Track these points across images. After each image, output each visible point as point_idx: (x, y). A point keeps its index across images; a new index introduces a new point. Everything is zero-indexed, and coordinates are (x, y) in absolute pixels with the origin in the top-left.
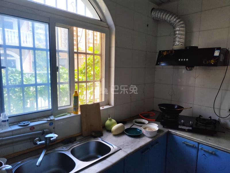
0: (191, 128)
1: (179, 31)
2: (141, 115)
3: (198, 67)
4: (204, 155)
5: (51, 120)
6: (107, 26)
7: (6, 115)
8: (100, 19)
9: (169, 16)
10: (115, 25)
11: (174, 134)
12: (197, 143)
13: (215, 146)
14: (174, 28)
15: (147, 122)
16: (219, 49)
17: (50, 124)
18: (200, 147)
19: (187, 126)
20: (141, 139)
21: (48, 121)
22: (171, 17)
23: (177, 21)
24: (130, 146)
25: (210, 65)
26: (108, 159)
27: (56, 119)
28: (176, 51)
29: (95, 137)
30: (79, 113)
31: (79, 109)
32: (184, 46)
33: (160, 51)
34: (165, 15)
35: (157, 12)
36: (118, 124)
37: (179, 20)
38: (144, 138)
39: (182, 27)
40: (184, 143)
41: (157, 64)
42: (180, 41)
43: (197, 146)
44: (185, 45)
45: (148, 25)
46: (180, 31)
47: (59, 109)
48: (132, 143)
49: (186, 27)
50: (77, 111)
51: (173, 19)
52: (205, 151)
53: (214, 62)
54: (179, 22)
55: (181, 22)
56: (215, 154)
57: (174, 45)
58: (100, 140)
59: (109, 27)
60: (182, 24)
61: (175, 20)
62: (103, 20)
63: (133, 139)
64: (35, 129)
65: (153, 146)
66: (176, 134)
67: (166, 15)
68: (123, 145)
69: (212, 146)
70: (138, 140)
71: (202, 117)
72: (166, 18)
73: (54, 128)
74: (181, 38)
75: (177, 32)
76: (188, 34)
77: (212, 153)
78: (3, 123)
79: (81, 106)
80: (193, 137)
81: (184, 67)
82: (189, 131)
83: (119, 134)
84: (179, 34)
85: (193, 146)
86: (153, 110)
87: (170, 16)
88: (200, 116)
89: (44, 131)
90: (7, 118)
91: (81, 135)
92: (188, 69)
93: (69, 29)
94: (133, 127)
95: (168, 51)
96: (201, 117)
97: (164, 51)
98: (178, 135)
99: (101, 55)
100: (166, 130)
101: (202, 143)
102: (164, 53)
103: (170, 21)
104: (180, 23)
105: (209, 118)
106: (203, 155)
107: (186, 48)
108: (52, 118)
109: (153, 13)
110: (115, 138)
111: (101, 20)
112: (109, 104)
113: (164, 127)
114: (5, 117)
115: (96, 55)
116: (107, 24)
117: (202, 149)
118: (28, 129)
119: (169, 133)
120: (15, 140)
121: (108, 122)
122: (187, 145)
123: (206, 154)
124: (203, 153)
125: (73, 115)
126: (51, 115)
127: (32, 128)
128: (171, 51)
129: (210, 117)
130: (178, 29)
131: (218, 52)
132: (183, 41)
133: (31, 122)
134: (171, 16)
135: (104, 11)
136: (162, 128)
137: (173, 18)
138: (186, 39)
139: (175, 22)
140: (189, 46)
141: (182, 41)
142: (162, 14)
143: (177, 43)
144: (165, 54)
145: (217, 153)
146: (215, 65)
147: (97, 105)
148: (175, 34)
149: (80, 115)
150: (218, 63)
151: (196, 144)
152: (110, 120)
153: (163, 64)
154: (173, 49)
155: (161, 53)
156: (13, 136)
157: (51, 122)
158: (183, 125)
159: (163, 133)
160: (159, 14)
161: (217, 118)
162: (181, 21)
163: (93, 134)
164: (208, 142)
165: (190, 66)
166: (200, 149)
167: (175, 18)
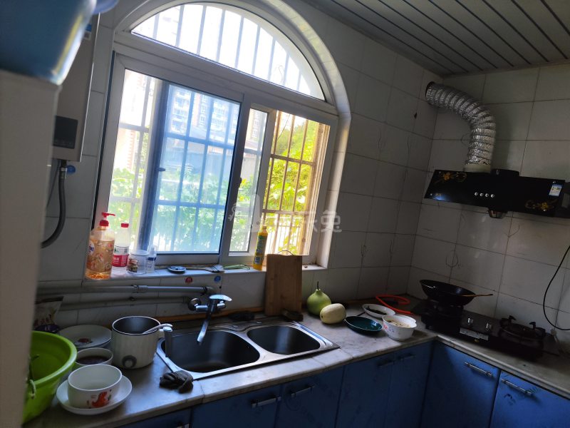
0: (486, 338)
1: (481, 134)
2: (380, 298)
3: (516, 214)
4: (509, 395)
5: (218, 272)
6: (334, 112)
7: (155, 250)
8: (323, 99)
9: (463, 102)
10: (352, 112)
11: (449, 344)
12: (496, 369)
13: (534, 379)
14: (472, 127)
15: (391, 312)
16: (559, 182)
17: (215, 279)
18: (501, 379)
19: (478, 332)
20: (378, 339)
21: (213, 272)
22: (468, 106)
23: (480, 115)
24: (357, 347)
25: (539, 212)
26: (317, 358)
27: (226, 272)
28: (470, 175)
29: (289, 320)
30: (264, 269)
31: (265, 263)
32: (490, 166)
33: (437, 172)
34: (454, 99)
35: (439, 91)
36: (333, 303)
37: (484, 113)
38: (383, 340)
39: (488, 128)
40: (468, 366)
41: (427, 196)
42: (483, 156)
43: (495, 376)
44: (491, 164)
45: (416, 116)
46: (483, 135)
47: (230, 255)
48: (361, 342)
49: (498, 129)
50: (261, 264)
51: (472, 110)
52: (511, 387)
53: (547, 207)
54: (484, 117)
55: (489, 119)
56: (532, 397)
57: (467, 162)
58: (298, 326)
59: (339, 115)
60: (490, 122)
61: (475, 112)
62: (330, 100)
63: (362, 336)
64: (193, 283)
65: (402, 359)
66: (452, 346)
67: (457, 101)
68: (344, 343)
69: (529, 379)
70: (372, 340)
71: (515, 319)
72: (457, 106)
73: (220, 287)
74: (485, 148)
75: (478, 137)
76: (502, 142)
77: (525, 394)
78: (149, 262)
79: (270, 257)
80: (491, 356)
81: (486, 209)
82: (481, 343)
83: (336, 323)
84: (481, 141)
85: (487, 374)
86: (406, 294)
87: (466, 104)
88: (511, 318)
89: (206, 289)
90: (155, 256)
91: (262, 312)
92: (494, 215)
93: (268, 113)
94: (364, 316)
95: (455, 172)
96: (513, 321)
97: (445, 172)
98: (456, 347)
99: (314, 165)
100: (432, 335)
101: (507, 370)
102: (444, 176)
103: (464, 113)
104: (484, 120)
105: (531, 324)
106: (507, 397)
107: (494, 171)
108: (219, 268)
109: (431, 93)
110: (325, 329)
111: (326, 101)
112: (316, 263)
113: (427, 328)
114: (153, 252)
115: (305, 162)
116: (337, 109)
117: (505, 383)
118: (183, 282)
119: (437, 342)
120: (162, 294)
121: (314, 297)
122: (474, 371)
123: (514, 394)
124: (508, 391)
125: (252, 270)
126: (218, 264)
127: (189, 279)
128: (461, 174)
129: (533, 323)
130: (480, 130)
131: (558, 189)
132: (489, 156)
133: (187, 269)
134: (468, 103)
135: (334, 84)
136: (422, 328)
137: (472, 107)
138: (495, 152)
139: (475, 115)
140: (499, 168)
141: (485, 157)
142: (449, 96)
143: (475, 159)
144: (446, 177)
145: (537, 395)
146: (550, 214)
147: (298, 260)
148: (472, 141)
149: (264, 272)
150: (557, 210)
151: (494, 372)
152: (319, 293)
153: (439, 198)
154: (464, 169)
155: (438, 174)
156: (160, 286)
157: (218, 276)
158: (470, 328)
159: (425, 338)
160: (443, 96)
161: (549, 329)
162: (488, 115)
163: (285, 313)
164: (521, 369)
165: (498, 208)
166: (502, 381)
167: (475, 107)
